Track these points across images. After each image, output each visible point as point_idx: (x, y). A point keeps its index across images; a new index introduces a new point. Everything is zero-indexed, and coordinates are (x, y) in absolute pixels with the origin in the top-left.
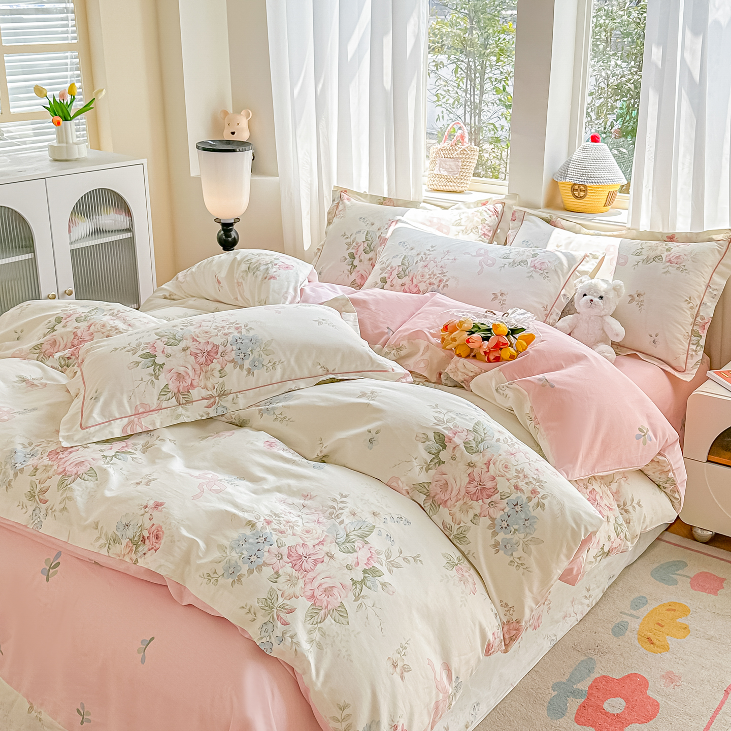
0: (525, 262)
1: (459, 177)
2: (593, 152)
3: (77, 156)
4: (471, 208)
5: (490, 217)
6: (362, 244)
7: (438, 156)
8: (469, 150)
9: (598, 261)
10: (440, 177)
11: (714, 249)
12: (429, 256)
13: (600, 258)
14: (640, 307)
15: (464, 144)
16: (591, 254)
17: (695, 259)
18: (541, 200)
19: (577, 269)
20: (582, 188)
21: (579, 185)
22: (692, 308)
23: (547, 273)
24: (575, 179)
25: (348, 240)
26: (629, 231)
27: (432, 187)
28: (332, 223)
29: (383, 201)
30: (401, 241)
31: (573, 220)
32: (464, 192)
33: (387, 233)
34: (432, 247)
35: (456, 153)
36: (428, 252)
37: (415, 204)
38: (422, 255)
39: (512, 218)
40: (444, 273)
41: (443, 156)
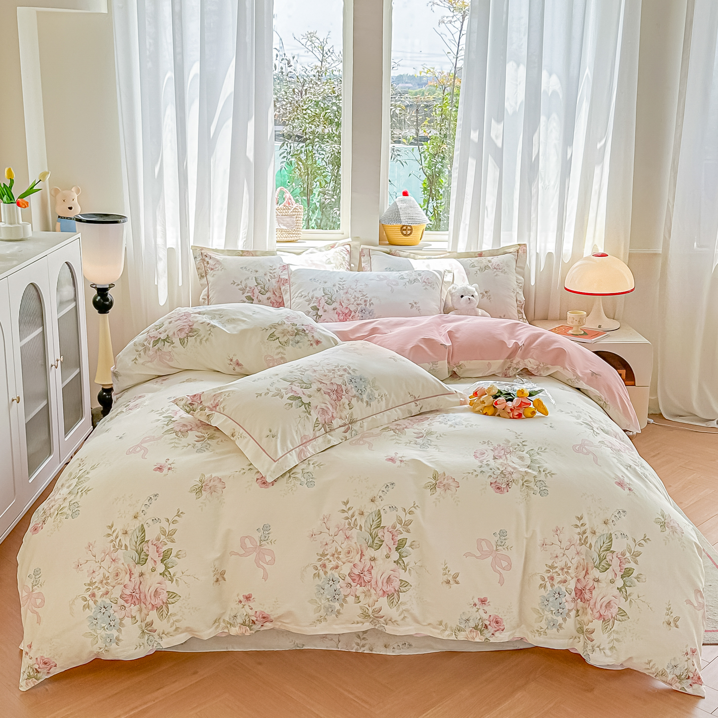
1: (295, 230)
4: (323, 251)
5: (346, 255)
6: (256, 288)
8: (299, 209)
11: (511, 258)
14: (489, 299)
15: (293, 204)
16: (446, 270)
17: (507, 265)
19: (444, 281)
20: (409, 228)
21: (407, 226)
23: (433, 285)
25: (240, 287)
28: (208, 276)
29: (241, 253)
30: (310, 278)
31: (407, 251)
32: (298, 241)
33: (285, 274)
34: (341, 279)
35: (290, 211)
36: (341, 283)
37: (272, 253)
38: (337, 285)
39: (361, 254)
40: (365, 295)
41: (279, 214)
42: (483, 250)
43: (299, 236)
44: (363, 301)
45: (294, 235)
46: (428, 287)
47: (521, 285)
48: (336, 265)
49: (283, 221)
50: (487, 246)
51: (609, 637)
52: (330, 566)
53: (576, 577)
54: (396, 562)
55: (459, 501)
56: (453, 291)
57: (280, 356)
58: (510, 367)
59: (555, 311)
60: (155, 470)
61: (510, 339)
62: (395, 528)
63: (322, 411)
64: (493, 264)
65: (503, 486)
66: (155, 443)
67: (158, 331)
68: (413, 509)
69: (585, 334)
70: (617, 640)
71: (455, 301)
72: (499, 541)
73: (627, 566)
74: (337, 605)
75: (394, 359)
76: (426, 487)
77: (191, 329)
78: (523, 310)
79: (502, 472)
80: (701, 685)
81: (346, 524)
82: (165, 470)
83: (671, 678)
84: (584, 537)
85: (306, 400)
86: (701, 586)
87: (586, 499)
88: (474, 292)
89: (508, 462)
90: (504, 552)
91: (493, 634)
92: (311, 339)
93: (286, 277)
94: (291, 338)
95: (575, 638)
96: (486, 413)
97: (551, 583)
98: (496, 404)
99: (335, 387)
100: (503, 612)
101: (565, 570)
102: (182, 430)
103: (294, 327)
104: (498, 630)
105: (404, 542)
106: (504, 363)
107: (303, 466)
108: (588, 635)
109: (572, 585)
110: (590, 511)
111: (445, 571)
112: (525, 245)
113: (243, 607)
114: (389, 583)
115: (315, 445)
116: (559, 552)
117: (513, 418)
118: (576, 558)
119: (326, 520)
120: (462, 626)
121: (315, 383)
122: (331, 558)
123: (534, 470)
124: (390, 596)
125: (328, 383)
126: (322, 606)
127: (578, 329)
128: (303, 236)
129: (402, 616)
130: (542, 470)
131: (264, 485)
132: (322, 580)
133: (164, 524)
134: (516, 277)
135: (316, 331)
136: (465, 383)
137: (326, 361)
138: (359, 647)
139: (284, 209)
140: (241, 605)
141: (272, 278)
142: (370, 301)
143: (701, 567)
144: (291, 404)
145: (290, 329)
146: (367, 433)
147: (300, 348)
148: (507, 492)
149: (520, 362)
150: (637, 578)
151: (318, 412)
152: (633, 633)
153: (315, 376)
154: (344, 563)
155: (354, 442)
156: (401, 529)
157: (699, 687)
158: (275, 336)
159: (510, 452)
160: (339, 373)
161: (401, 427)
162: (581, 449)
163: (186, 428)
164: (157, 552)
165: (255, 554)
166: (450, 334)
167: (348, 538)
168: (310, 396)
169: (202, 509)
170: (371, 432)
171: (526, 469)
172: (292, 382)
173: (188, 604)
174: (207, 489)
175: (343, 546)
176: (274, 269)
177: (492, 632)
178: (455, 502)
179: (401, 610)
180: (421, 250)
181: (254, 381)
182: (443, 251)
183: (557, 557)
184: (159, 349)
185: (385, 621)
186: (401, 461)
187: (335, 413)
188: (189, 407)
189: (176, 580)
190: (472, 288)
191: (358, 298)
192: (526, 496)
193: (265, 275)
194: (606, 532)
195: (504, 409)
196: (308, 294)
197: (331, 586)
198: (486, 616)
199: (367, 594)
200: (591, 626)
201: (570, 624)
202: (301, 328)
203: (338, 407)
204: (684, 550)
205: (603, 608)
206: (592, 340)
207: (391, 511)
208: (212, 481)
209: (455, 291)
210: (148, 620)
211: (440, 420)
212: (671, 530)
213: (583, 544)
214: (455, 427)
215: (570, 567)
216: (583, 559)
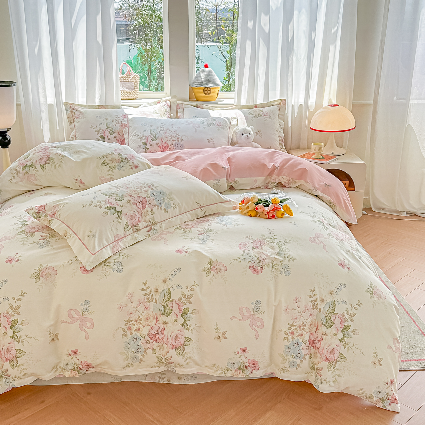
0: (212, 124)
1: (134, 91)
2: (208, 72)
4: (152, 105)
5: (167, 108)
6: (106, 130)
8: (136, 77)
12: (164, 128)
14: (261, 136)
15: (132, 74)
16: (233, 117)
17: (273, 113)
19: (231, 124)
20: (209, 89)
23: (223, 127)
24: (206, 85)
28: (75, 123)
29: (98, 107)
30: (142, 123)
31: (208, 105)
32: (137, 99)
33: (125, 121)
34: (162, 123)
35: (130, 79)
36: (162, 126)
37: (118, 107)
38: (160, 128)
39: (178, 107)
40: (178, 134)
41: (123, 80)
42: (257, 104)
43: (137, 95)
44: (176, 138)
45: (133, 95)
46: (220, 129)
47: (282, 126)
48: (160, 114)
49: (126, 85)
50: (260, 101)
51: (332, 373)
52: (134, 328)
53: (310, 332)
54: (182, 325)
55: (227, 280)
56: (237, 131)
57: (110, 177)
58: (270, 182)
59: (304, 143)
60: (6, 262)
61: (270, 162)
62: (181, 301)
63: (131, 216)
64: (263, 113)
65: (258, 269)
66: (9, 241)
67: (26, 159)
68: (194, 287)
69: (323, 158)
70: (338, 375)
71: (238, 137)
72: (255, 308)
73: (346, 323)
74: (139, 356)
75: (186, 179)
76: (203, 271)
77: (48, 158)
78: (283, 143)
79: (258, 259)
80: (397, 403)
81: (145, 299)
82: (14, 262)
83: (376, 400)
84: (316, 304)
85: (118, 209)
86: (398, 336)
87: (317, 277)
88: (251, 131)
89: (263, 251)
90: (259, 316)
91: (251, 372)
92: (131, 164)
93: (126, 123)
94: (117, 164)
95: (309, 373)
96: (251, 215)
97: (292, 336)
98: (257, 209)
99: (141, 199)
100: (258, 357)
101: (302, 327)
102: (31, 231)
103: (120, 156)
104: (255, 369)
105: (187, 311)
106: (266, 179)
107: (115, 257)
108: (318, 372)
109: (307, 337)
110: (320, 285)
111: (216, 330)
112: (285, 100)
113: (72, 359)
114: (177, 339)
115: (125, 241)
116: (298, 315)
117: (269, 218)
118: (310, 319)
119: (130, 296)
120: (229, 367)
121: (126, 196)
122: (135, 323)
123: (281, 256)
124: (177, 348)
125: (136, 196)
126: (129, 357)
127: (318, 155)
128: (139, 96)
129: (187, 362)
130: (286, 256)
131: (85, 272)
132: (129, 338)
133: (12, 302)
134: (279, 121)
135: (135, 159)
136: (238, 193)
137: (137, 181)
138: (160, 380)
139: (126, 77)
140: (70, 357)
141: (117, 123)
142: (181, 138)
143: (398, 322)
144: (107, 212)
145: (117, 158)
146: (164, 232)
147: (124, 171)
148: (262, 273)
149: (276, 179)
150: (353, 332)
151: (127, 217)
152: (350, 371)
153: (127, 191)
154: (144, 327)
155: (154, 239)
156: (185, 302)
157: (396, 405)
158: (106, 162)
159: (265, 244)
160: (145, 189)
161: (189, 226)
162: (315, 240)
163: (34, 230)
164: (7, 321)
165: (79, 321)
166: (229, 159)
167: (147, 308)
168: (122, 206)
169: (40, 290)
170: (167, 230)
171: (275, 256)
172: (110, 196)
173: (32, 358)
174: (43, 275)
175: (143, 314)
176: (119, 117)
177: (251, 370)
178: (224, 281)
179: (185, 357)
180: (217, 104)
181: (83, 196)
182: (232, 104)
183: (296, 318)
184: (26, 172)
185: (175, 365)
186: (186, 252)
187: (141, 218)
188: (36, 215)
189: (22, 341)
190: (249, 129)
191: (173, 136)
192: (275, 275)
193: (113, 121)
194: (331, 300)
195: (262, 212)
196: (140, 134)
197: (135, 342)
198: (245, 360)
199: (161, 348)
200: (320, 366)
201: (306, 364)
202: (125, 157)
203: (143, 214)
204: (386, 311)
205: (329, 353)
206: (327, 162)
207: (178, 289)
208: (47, 270)
209: (238, 131)
210: (4, 368)
211: (217, 221)
212: (377, 297)
213: (314, 309)
214: (227, 226)
215: (305, 325)
216: (315, 319)
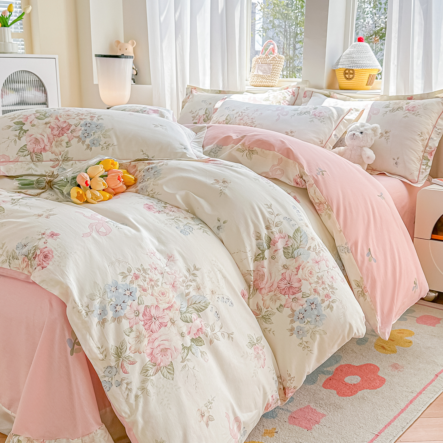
0: (308, 112)
1: (270, 76)
2: (359, 48)
3: (11, 51)
4: (277, 92)
5: (289, 95)
6: (203, 116)
7: (257, 63)
8: (278, 58)
9: (359, 112)
10: (258, 76)
11: (439, 102)
12: (244, 114)
13: (361, 110)
14: (387, 140)
15: (275, 54)
16: (354, 108)
17: (425, 107)
18: (324, 83)
19: (344, 118)
20: (351, 72)
21: (349, 70)
22: (423, 140)
23: (323, 119)
24: (346, 65)
25: (194, 115)
26: (382, 97)
27: (253, 83)
31: (344, 94)
33: (219, 105)
34: (246, 108)
38: (239, 113)
40: (254, 122)
41: (260, 62)
42: (414, 94)
45: (268, 81)
49: (262, 68)
64: (409, 106)
134: (436, 122)
